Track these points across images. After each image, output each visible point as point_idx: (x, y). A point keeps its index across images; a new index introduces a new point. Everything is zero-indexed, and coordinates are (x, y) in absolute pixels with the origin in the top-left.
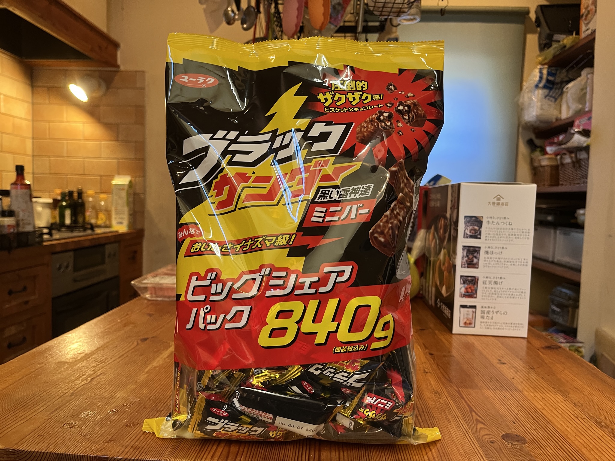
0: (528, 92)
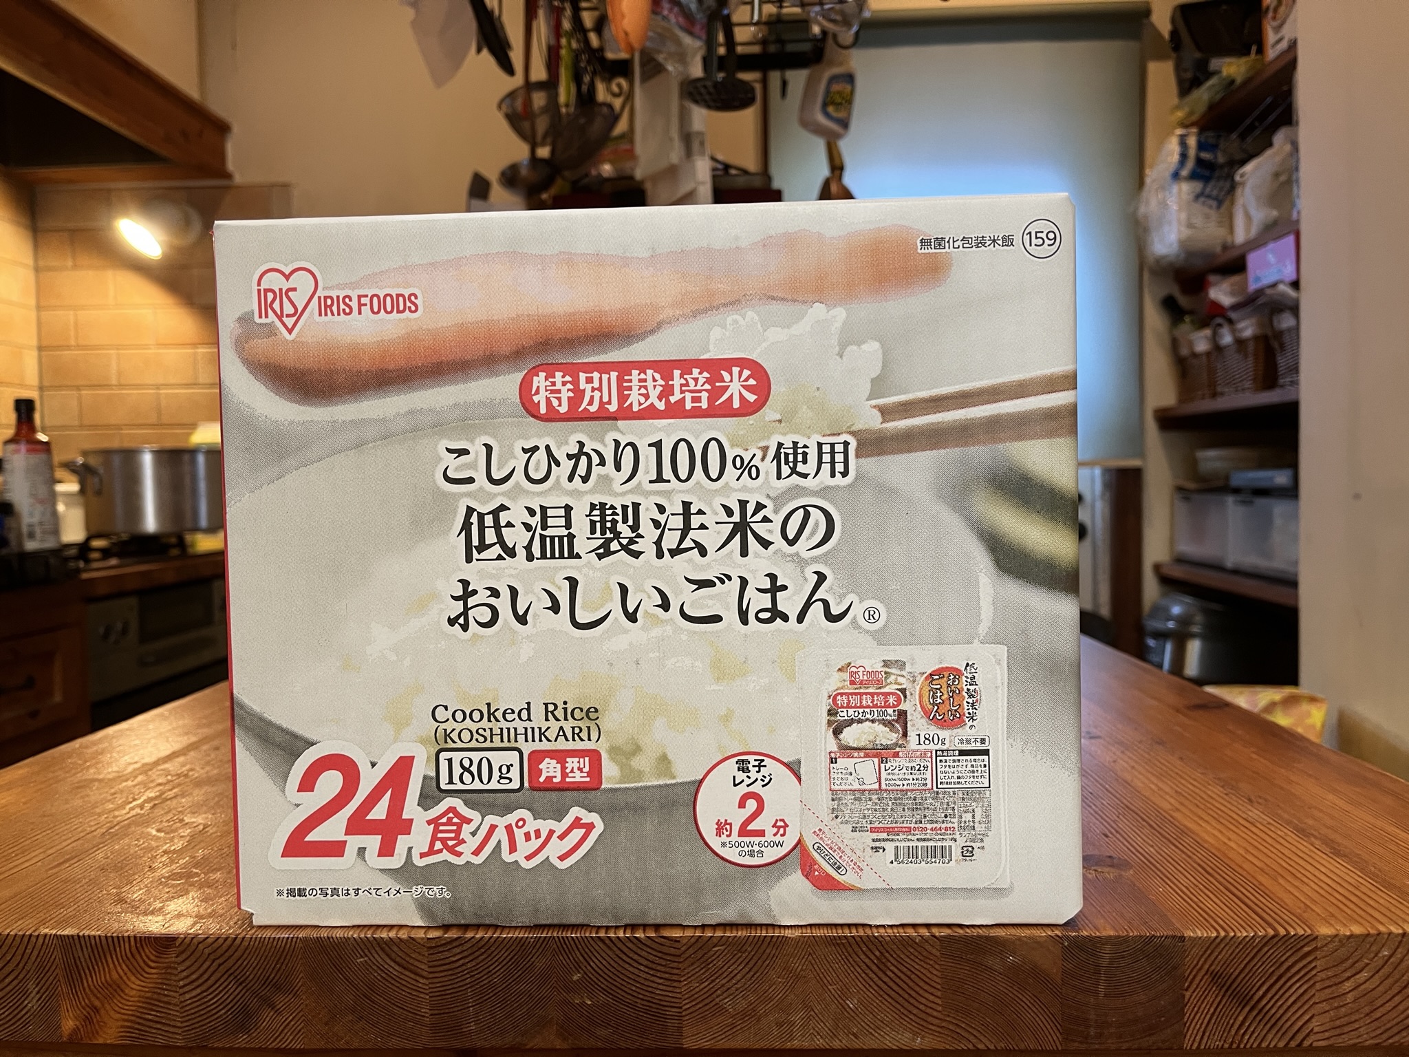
0: (1157, 190)
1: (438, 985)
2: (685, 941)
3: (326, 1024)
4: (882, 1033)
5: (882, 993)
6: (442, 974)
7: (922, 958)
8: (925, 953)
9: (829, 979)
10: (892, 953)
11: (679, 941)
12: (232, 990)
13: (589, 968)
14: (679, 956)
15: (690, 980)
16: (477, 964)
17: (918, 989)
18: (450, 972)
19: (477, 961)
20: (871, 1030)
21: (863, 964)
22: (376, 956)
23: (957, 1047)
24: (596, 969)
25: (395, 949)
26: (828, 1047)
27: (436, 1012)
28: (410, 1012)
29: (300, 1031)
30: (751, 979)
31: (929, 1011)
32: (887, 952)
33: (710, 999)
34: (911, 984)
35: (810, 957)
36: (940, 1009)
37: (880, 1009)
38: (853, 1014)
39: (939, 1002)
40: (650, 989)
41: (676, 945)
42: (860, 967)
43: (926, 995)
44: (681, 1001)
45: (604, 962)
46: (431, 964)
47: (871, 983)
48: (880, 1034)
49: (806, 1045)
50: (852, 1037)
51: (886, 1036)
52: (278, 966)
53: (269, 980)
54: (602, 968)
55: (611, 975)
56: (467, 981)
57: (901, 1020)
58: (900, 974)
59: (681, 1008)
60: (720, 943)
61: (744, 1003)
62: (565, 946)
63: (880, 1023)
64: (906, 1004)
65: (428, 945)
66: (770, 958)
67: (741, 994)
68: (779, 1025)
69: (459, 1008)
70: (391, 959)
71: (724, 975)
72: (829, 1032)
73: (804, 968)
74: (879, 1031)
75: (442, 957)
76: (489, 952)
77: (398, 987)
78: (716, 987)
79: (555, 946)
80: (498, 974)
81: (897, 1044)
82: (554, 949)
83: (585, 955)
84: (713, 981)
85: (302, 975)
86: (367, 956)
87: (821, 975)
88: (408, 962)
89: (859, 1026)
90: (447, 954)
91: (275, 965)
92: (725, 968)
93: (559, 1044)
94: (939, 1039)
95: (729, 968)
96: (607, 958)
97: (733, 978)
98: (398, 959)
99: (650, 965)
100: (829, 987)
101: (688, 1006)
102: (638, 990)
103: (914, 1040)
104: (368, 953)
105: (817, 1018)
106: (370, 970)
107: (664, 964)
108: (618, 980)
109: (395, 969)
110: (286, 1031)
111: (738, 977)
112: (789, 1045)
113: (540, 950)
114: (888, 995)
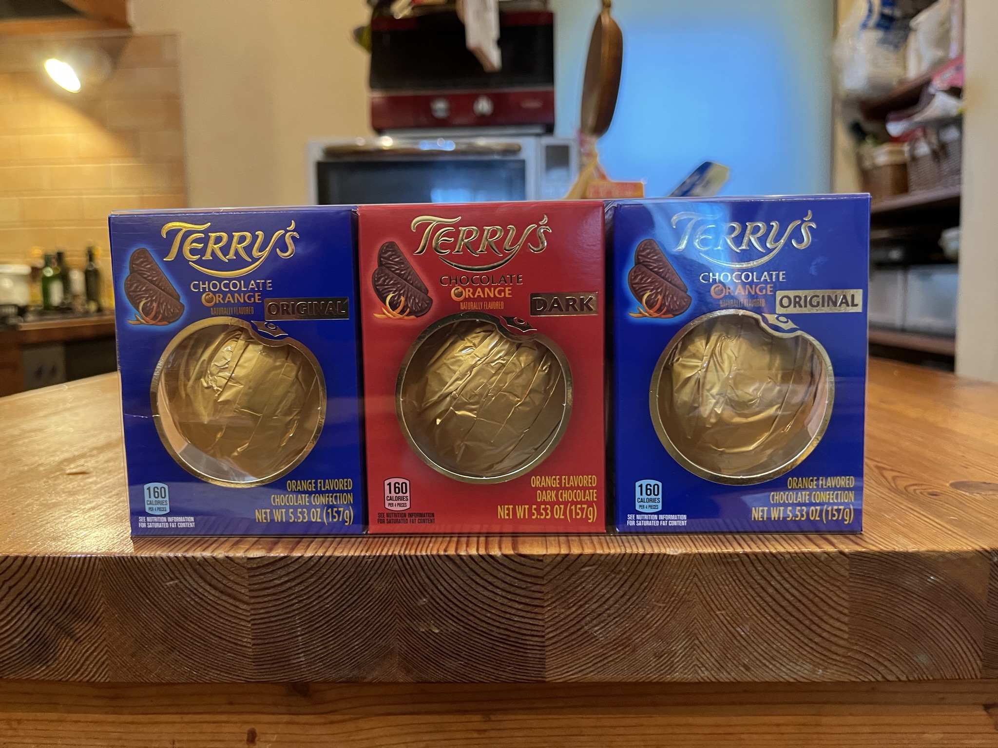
0: (848, 38)
1: (262, 611)
2: (548, 561)
3: (133, 655)
4: (778, 665)
5: (778, 619)
6: (266, 599)
7: (827, 579)
8: (831, 573)
9: (717, 603)
10: (792, 573)
11: (542, 561)
12: (26, 616)
13: (436, 591)
14: (542, 578)
15: (554, 605)
16: (307, 587)
17: (820, 613)
18: (275, 597)
19: (306, 584)
20: (764, 661)
21: (757, 586)
22: (188, 578)
23: (863, 679)
24: (445, 592)
25: (211, 570)
26: (713, 680)
27: (259, 641)
28: (229, 641)
29: (103, 663)
30: (625, 603)
31: (833, 639)
32: (787, 571)
33: (578, 627)
34: (814, 609)
35: (696, 579)
36: (846, 636)
37: (777, 637)
38: (745, 643)
39: (846, 628)
40: (508, 616)
41: (539, 565)
42: (753, 589)
43: (831, 621)
44: (543, 629)
45: (454, 585)
46: (252, 587)
47: (767, 608)
48: (774, 666)
49: (689, 677)
50: (742, 668)
51: (782, 668)
52: (75, 590)
53: (67, 606)
54: (452, 591)
55: (462, 600)
56: (294, 607)
57: (801, 650)
58: (801, 597)
59: (543, 637)
60: (591, 563)
61: (618, 631)
62: (408, 567)
63: (775, 653)
64: (807, 632)
65: (249, 566)
66: (648, 580)
67: (614, 621)
68: (658, 656)
69: (286, 638)
70: (205, 581)
71: (595, 600)
72: (716, 663)
73: (688, 590)
74: (774, 663)
75: (265, 580)
76: (320, 574)
77: (215, 614)
78: (585, 613)
79: (396, 567)
80: (330, 599)
81: (795, 676)
82: (395, 570)
83: (432, 577)
84: (581, 606)
85: (103, 599)
86: (178, 578)
87: (708, 599)
88: (225, 585)
89: (751, 656)
90: (270, 577)
91: (72, 589)
92: (596, 591)
93: (401, 677)
94: (843, 670)
95: (600, 591)
96: (457, 580)
97: (604, 603)
98: (214, 582)
99: (508, 588)
100: (718, 613)
101: (551, 635)
102: (494, 617)
103: (814, 672)
104: (178, 575)
105: (702, 648)
106: (183, 594)
107: (524, 586)
108: (471, 605)
109: (211, 594)
110: (88, 663)
111: (611, 602)
112: (669, 678)
113: (379, 572)
114: (786, 621)
